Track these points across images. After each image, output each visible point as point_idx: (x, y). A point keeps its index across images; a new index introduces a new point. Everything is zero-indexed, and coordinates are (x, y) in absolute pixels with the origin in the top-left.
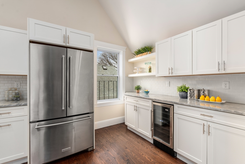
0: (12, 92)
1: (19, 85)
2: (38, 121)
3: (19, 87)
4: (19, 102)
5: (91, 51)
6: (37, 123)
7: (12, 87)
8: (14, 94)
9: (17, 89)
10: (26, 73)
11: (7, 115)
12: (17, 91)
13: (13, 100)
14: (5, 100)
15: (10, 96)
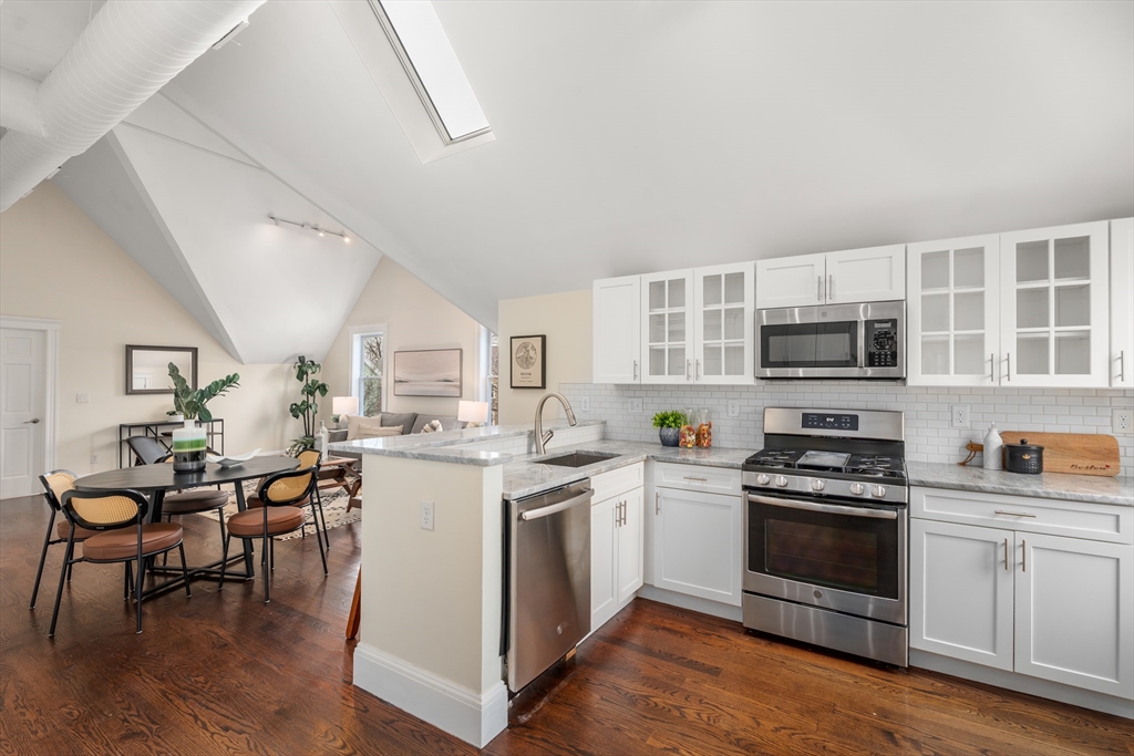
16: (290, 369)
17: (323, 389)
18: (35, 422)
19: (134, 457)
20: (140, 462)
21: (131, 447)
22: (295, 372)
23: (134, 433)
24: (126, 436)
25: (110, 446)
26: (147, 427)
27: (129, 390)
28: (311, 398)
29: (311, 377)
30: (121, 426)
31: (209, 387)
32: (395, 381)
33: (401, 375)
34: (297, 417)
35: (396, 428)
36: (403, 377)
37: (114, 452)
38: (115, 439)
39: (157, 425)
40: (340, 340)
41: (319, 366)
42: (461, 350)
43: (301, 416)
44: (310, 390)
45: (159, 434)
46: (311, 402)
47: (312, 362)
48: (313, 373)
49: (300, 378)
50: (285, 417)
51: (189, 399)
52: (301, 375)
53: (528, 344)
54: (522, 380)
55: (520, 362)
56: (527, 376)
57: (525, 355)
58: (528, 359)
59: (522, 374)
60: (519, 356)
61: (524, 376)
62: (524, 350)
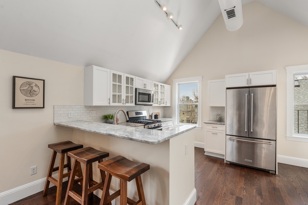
0: (218, 117)
1: (221, 112)
2: (230, 135)
3: (221, 114)
4: (221, 122)
5: (275, 86)
6: (230, 136)
7: (218, 113)
8: (219, 117)
9: (220, 115)
10: (224, 105)
11: (216, 128)
12: (220, 116)
13: (218, 121)
14: (215, 121)
15: (217, 119)
53: (31, 83)
54: (27, 103)
55: (24, 92)
56: (31, 101)
57: (29, 89)
58: (32, 91)
59: (26, 100)
60: (22, 89)
61: (28, 101)
62: (28, 86)
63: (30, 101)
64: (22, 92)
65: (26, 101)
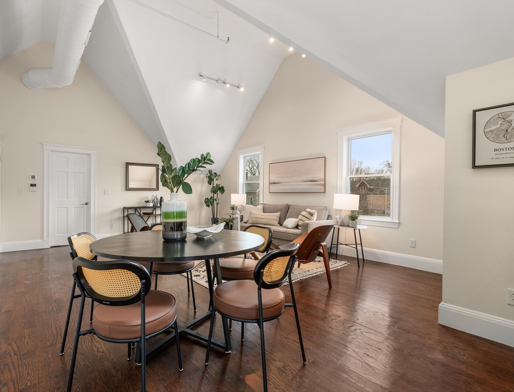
16: (203, 178)
17: (222, 189)
18: (86, 204)
19: (130, 225)
20: (133, 229)
21: (129, 219)
22: (206, 180)
23: (131, 211)
24: (126, 214)
25: (119, 218)
26: (136, 209)
27: (127, 189)
28: (215, 196)
29: (215, 182)
30: (124, 208)
31: (189, 164)
32: (270, 183)
33: (273, 179)
34: (209, 206)
35: (276, 214)
36: (275, 180)
37: (121, 222)
38: (121, 215)
39: (140, 208)
40: (232, 159)
41: (219, 176)
42: (325, 157)
43: (211, 206)
44: (214, 191)
45: (141, 214)
46: (215, 197)
47: (215, 173)
48: (217, 180)
49: (210, 183)
50: (201, 206)
51: (173, 174)
52: (210, 181)
53: (509, 113)
54: (497, 156)
55: (493, 136)
56: (508, 151)
57: (504, 127)
58: (509, 131)
59: (495, 150)
60: (489, 129)
61: (501, 152)
62: (501, 122)
63: (505, 152)
64: (489, 136)
65: (497, 152)
